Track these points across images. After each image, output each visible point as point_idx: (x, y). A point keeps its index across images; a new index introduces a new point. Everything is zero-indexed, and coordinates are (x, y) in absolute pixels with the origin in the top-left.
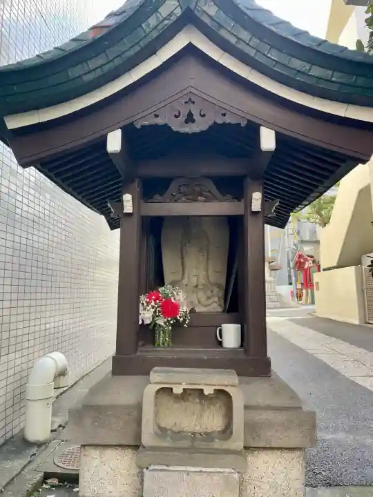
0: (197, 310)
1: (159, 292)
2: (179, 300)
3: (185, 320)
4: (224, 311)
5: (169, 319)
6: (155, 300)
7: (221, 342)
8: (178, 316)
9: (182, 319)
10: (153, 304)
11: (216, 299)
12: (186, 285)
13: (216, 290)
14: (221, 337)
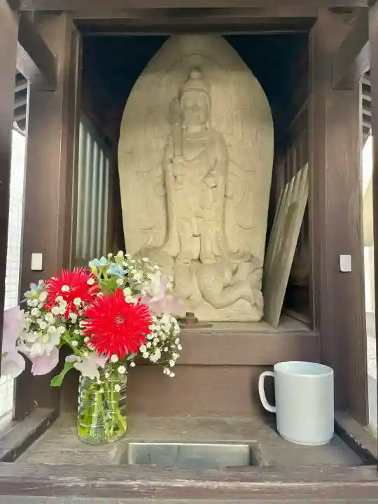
0: (201, 315)
1: (88, 272)
2: (149, 296)
3: (166, 357)
4: (265, 319)
5: (115, 359)
6: (69, 298)
7: (274, 415)
8: (143, 349)
9: (155, 357)
10: (61, 308)
11: (246, 290)
12: (174, 258)
13: (245, 268)
14: (272, 400)
